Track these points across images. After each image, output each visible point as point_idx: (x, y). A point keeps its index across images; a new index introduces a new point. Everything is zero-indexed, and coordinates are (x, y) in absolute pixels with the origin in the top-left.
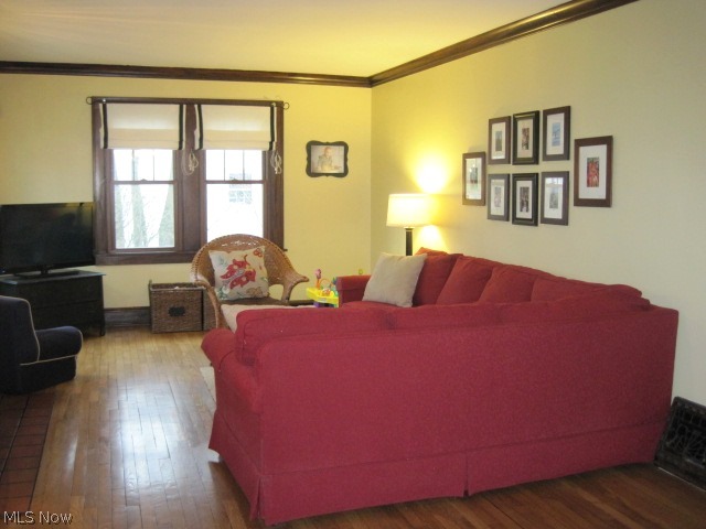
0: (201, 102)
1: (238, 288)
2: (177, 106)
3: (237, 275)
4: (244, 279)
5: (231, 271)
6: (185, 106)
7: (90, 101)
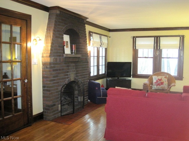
0: (160, 37)
1: (158, 86)
2: (154, 38)
3: (158, 83)
4: (160, 84)
5: (157, 81)
6: (156, 38)
7: (132, 37)
